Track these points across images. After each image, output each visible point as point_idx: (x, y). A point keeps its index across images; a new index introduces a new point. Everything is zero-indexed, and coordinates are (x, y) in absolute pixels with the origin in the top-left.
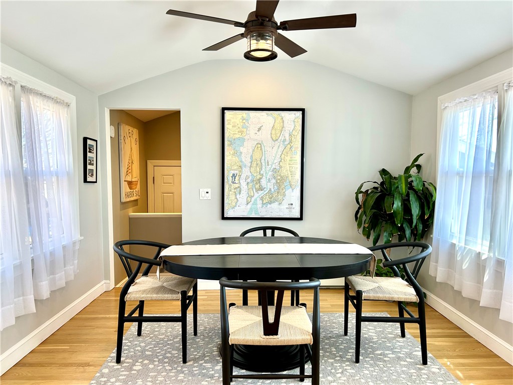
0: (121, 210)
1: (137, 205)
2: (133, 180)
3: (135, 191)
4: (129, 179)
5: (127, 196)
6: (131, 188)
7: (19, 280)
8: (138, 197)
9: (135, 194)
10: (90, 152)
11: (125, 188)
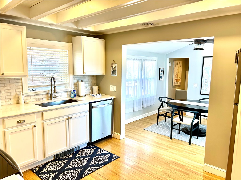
0: (172, 88)
1: (180, 87)
2: (178, 78)
3: (178, 82)
4: (176, 78)
5: (175, 83)
6: (176, 81)
7: (140, 102)
8: (180, 84)
9: (178, 83)
10: (161, 72)
11: (174, 81)
